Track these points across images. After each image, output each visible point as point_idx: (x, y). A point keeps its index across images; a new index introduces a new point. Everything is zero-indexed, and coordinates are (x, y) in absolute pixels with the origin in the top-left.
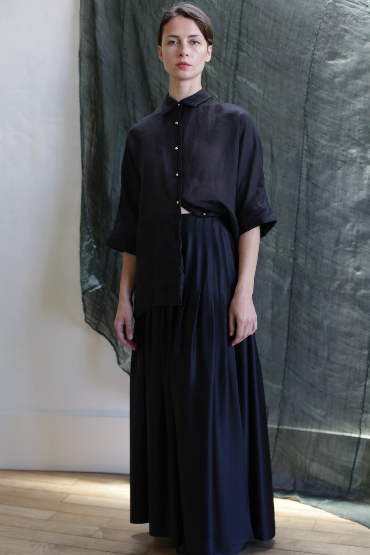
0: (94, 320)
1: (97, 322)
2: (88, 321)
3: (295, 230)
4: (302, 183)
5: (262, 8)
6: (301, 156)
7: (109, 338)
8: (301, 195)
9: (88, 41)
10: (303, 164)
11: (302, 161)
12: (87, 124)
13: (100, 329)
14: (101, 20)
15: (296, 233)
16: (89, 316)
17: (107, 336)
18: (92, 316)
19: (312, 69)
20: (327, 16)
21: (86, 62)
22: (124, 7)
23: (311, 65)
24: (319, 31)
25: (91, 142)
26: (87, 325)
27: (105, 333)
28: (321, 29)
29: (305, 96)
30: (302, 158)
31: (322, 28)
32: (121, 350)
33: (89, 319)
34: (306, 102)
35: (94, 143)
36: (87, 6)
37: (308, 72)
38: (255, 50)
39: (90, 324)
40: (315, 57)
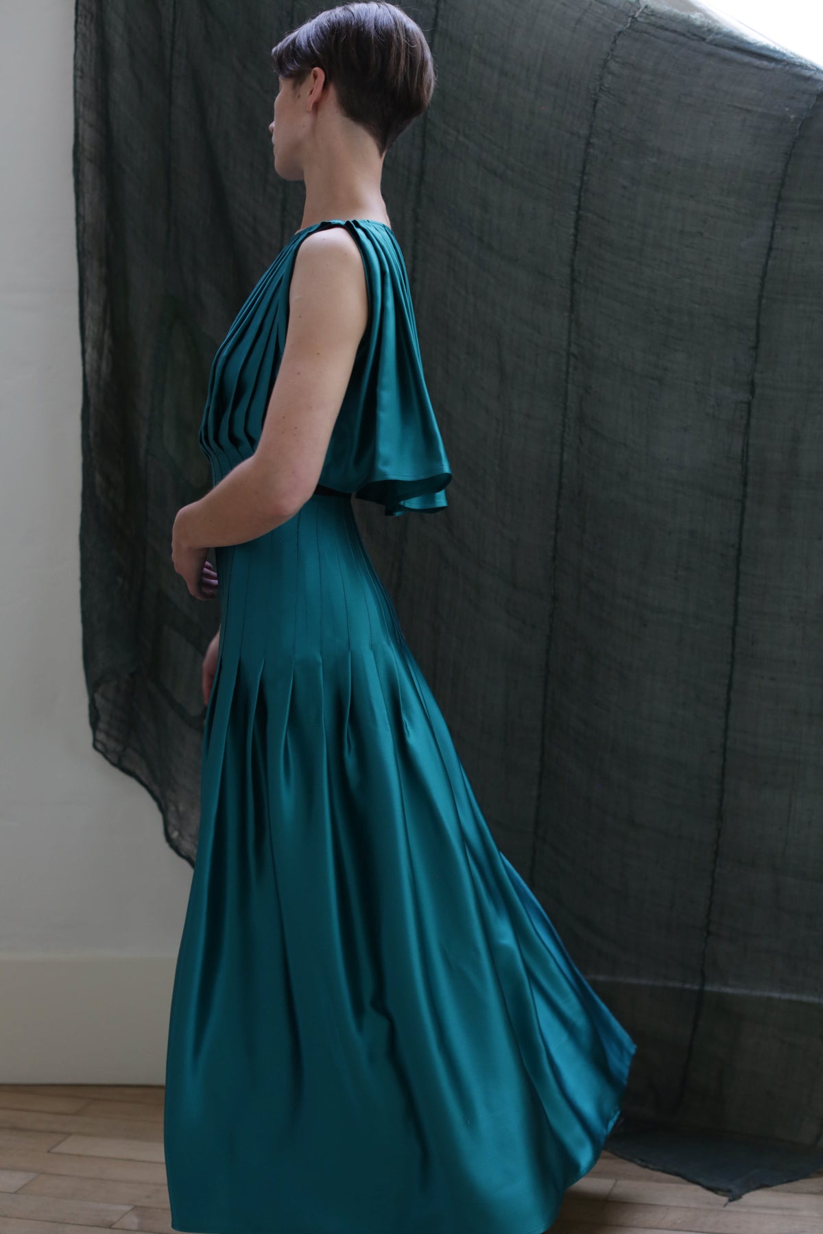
0: (112, 744)
1: (119, 748)
2: (99, 746)
3: (553, 533)
4: (567, 429)
5: (475, 46)
6: (564, 368)
7: (147, 782)
8: (566, 457)
9: (91, 126)
10: (570, 386)
11: (567, 381)
12: (94, 308)
13: (127, 764)
14: (121, 77)
15: (555, 540)
16: (101, 736)
17: (143, 778)
18: (108, 734)
19: (585, 178)
20: (617, 62)
21: (89, 170)
22: (173, 49)
23: (584, 168)
24: (600, 94)
25: (99, 348)
26: (98, 757)
27: (138, 772)
28: (603, 90)
29: (572, 238)
30: (567, 372)
31: (606, 88)
32: (172, 808)
33: (102, 743)
34: (575, 250)
35: (106, 351)
36: (88, 49)
37: (578, 184)
38: (461, 138)
39: (105, 753)
40: (591, 150)
